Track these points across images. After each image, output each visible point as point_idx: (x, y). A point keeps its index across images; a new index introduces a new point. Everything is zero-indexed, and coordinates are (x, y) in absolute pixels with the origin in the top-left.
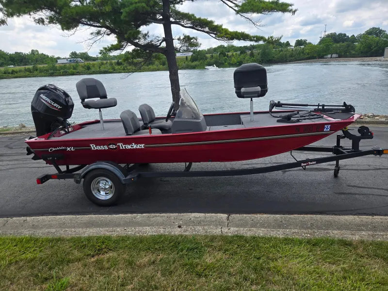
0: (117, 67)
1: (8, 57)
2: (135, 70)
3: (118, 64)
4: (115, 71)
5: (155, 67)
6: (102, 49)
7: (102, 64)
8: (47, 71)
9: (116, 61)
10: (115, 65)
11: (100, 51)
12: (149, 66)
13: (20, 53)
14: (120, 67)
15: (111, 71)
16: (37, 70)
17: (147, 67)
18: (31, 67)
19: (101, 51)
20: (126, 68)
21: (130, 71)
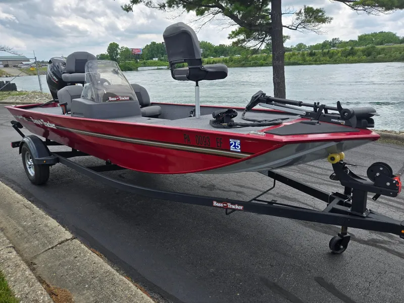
0: (308, 58)
1: (213, 49)
2: (329, 61)
3: (312, 54)
4: (305, 63)
5: (356, 58)
6: (231, 33)
7: (294, 55)
8: (240, 61)
9: (309, 51)
10: (307, 56)
11: (228, 36)
12: (348, 57)
13: (223, 45)
14: (311, 58)
15: (300, 62)
16: (232, 61)
17: (345, 58)
18: (228, 58)
19: (230, 35)
20: (318, 60)
21: (322, 62)
